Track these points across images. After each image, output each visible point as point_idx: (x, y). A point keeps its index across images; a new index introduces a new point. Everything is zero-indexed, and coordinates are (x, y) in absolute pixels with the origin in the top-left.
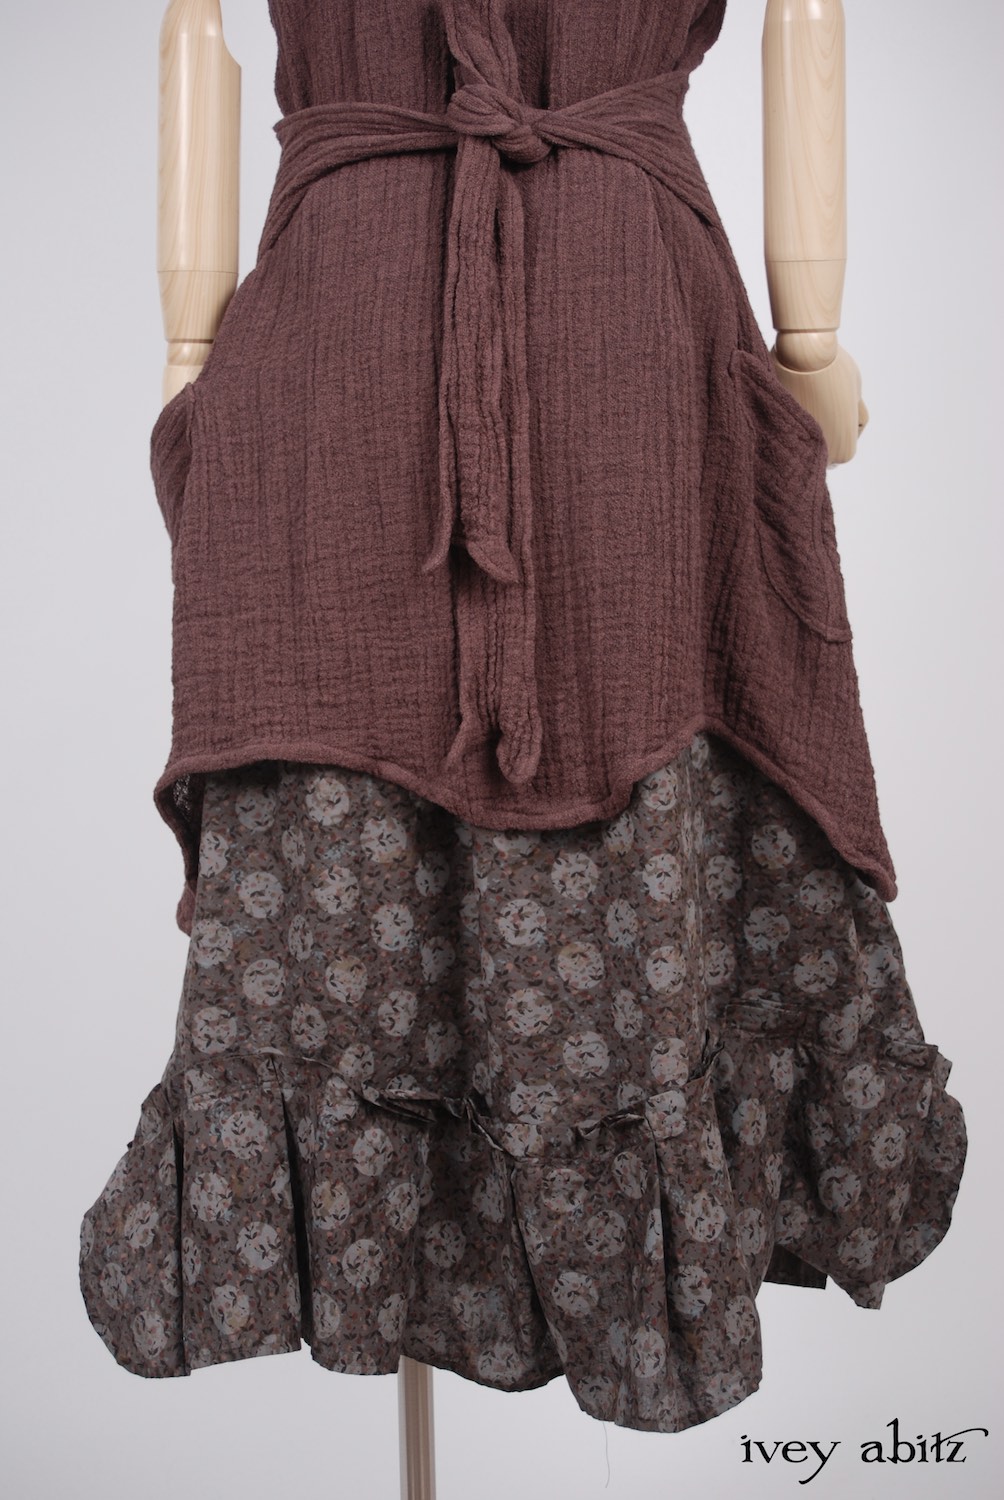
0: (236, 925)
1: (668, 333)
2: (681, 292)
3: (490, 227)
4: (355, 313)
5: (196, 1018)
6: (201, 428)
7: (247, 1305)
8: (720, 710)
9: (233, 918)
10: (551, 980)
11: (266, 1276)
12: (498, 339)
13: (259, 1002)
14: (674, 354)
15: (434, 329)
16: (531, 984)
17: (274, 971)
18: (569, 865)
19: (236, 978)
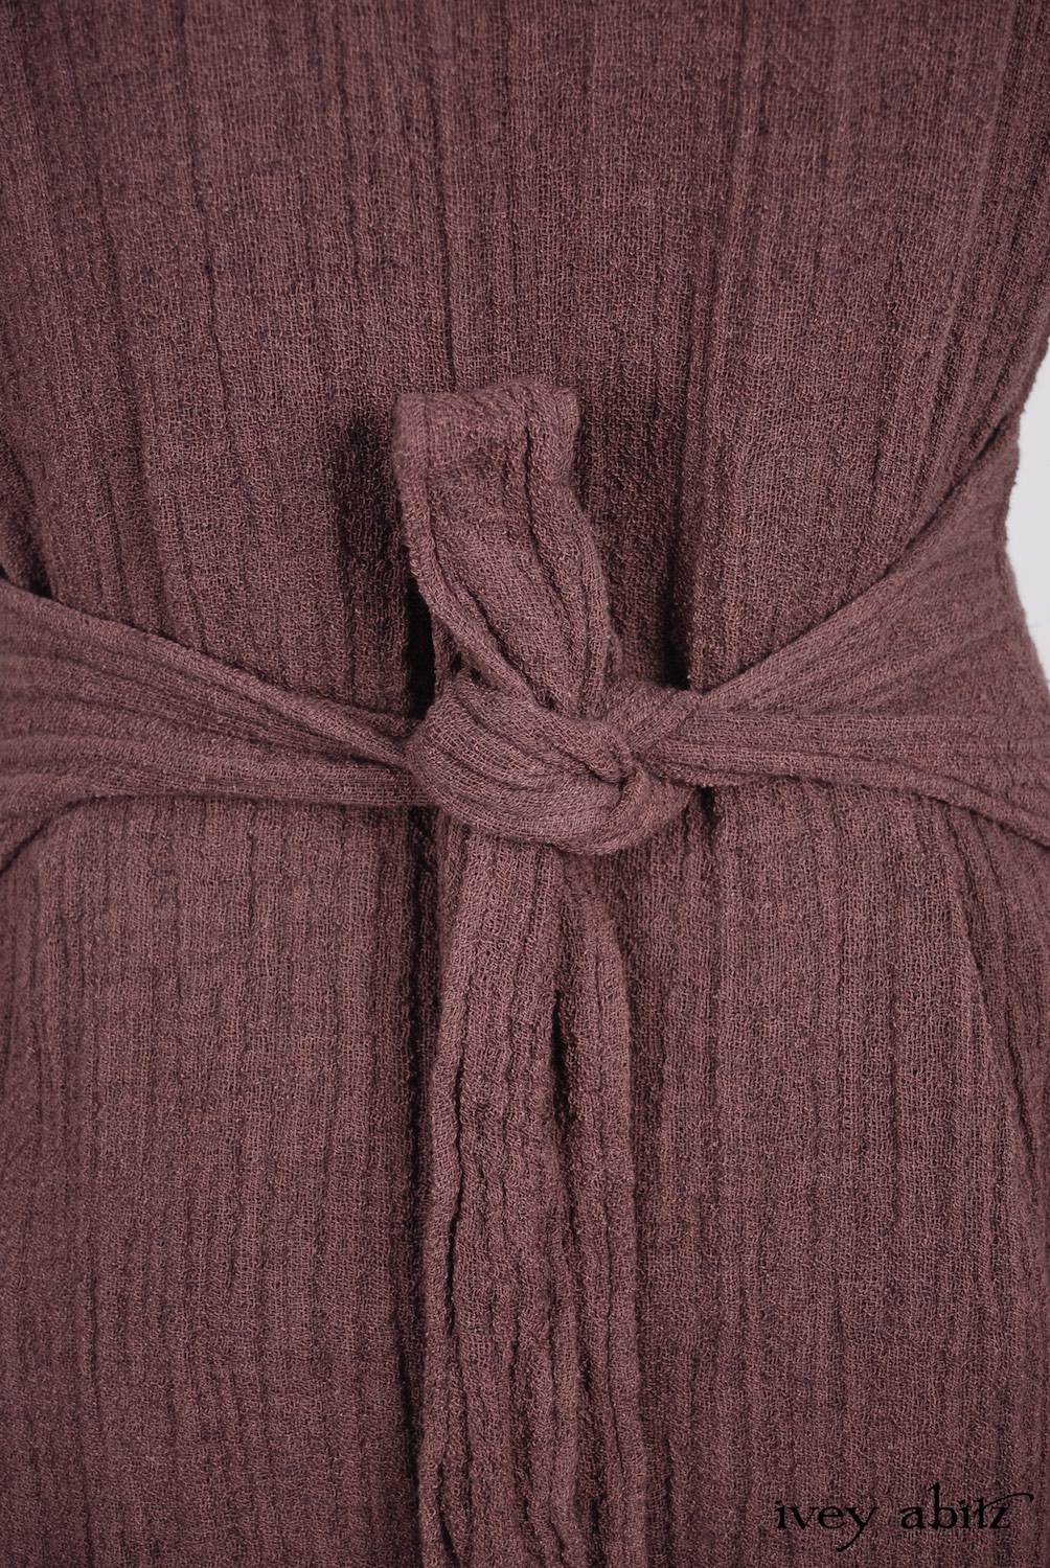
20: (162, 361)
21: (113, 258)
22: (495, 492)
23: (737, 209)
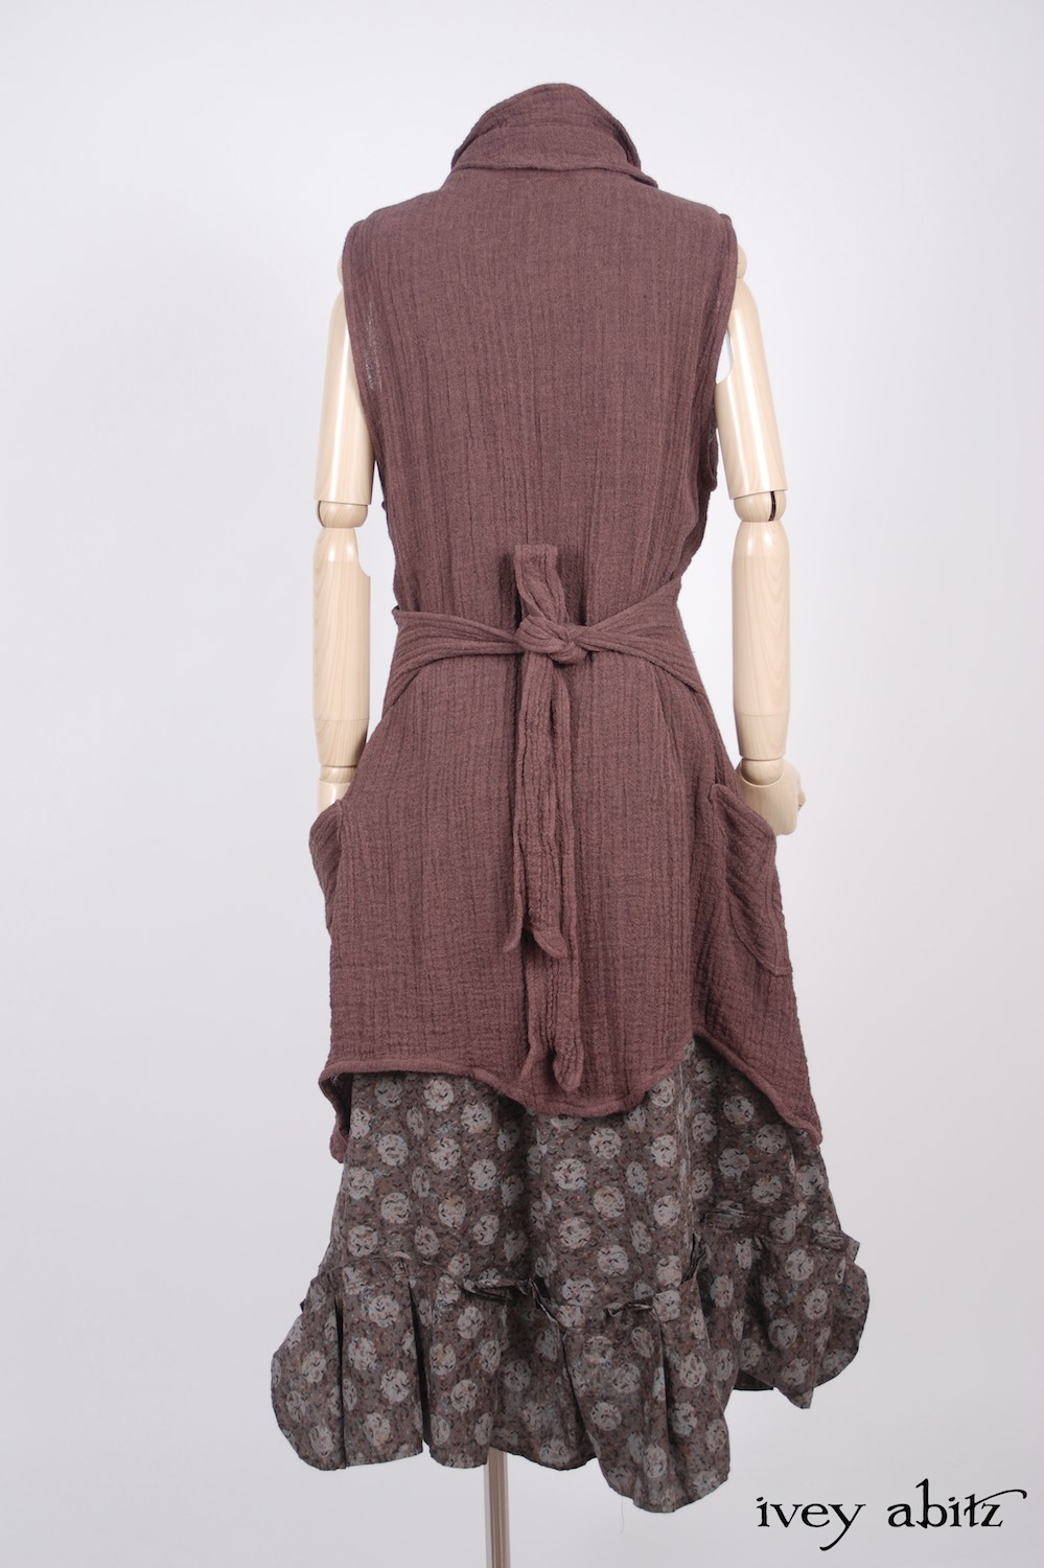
0: (376, 1171)
1: (668, 786)
2: (677, 749)
3: (547, 714)
4: (455, 768)
5: (350, 1233)
6: (348, 834)
7: (388, 1426)
8: (703, 1021)
9: (374, 1165)
10: (589, 1211)
11: (400, 1405)
12: (553, 791)
13: (392, 1221)
14: (672, 800)
15: (509, 783)
16: (576, 1215)
17: (402, 1201)
18: (601, 1136)
19: (377, 1205)
20: (458, 541)
21: (448, 517)
22: (537, 568)
23: (595, 506)
